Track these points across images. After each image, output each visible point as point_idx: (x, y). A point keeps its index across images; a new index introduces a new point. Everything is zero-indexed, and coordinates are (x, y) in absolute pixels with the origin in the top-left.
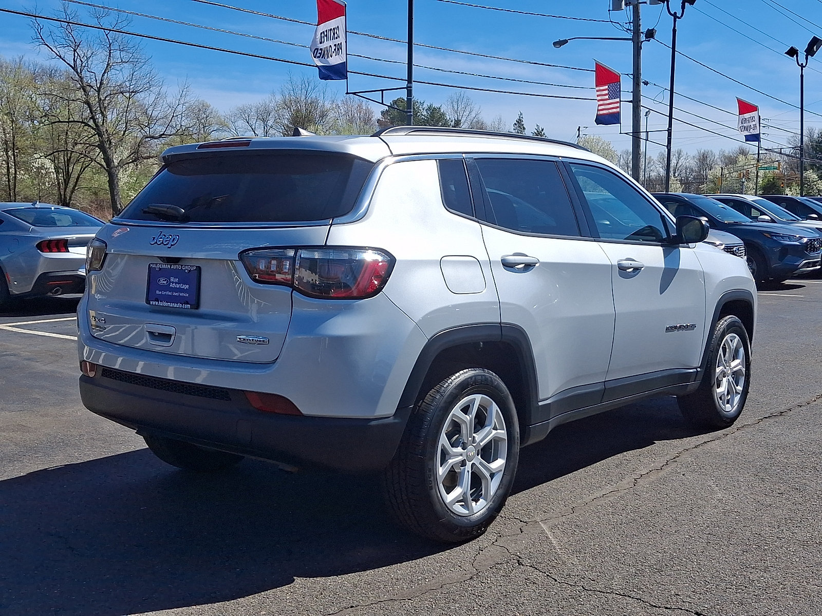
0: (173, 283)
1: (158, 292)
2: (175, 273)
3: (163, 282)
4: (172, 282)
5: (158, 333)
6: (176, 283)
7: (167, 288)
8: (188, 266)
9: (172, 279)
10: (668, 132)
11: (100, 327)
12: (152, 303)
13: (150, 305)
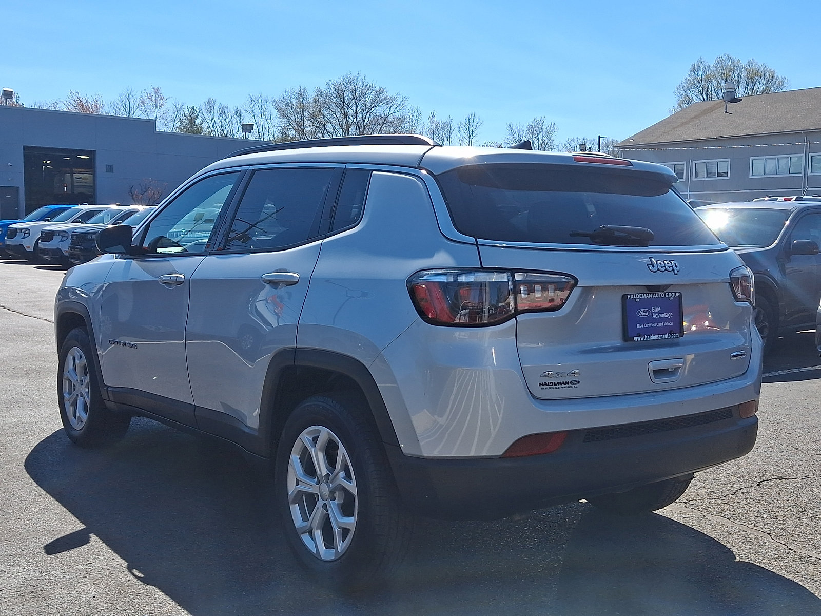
1: (638, 326)
2: (658, 302)
3: (643, 313)
4: (654, 312)
6: (659, 313)
7: (649, 319)
8: (671, 293)
9: (654, 309)
11: (567, 383)
12: (635, 339)
13: (633, 343)
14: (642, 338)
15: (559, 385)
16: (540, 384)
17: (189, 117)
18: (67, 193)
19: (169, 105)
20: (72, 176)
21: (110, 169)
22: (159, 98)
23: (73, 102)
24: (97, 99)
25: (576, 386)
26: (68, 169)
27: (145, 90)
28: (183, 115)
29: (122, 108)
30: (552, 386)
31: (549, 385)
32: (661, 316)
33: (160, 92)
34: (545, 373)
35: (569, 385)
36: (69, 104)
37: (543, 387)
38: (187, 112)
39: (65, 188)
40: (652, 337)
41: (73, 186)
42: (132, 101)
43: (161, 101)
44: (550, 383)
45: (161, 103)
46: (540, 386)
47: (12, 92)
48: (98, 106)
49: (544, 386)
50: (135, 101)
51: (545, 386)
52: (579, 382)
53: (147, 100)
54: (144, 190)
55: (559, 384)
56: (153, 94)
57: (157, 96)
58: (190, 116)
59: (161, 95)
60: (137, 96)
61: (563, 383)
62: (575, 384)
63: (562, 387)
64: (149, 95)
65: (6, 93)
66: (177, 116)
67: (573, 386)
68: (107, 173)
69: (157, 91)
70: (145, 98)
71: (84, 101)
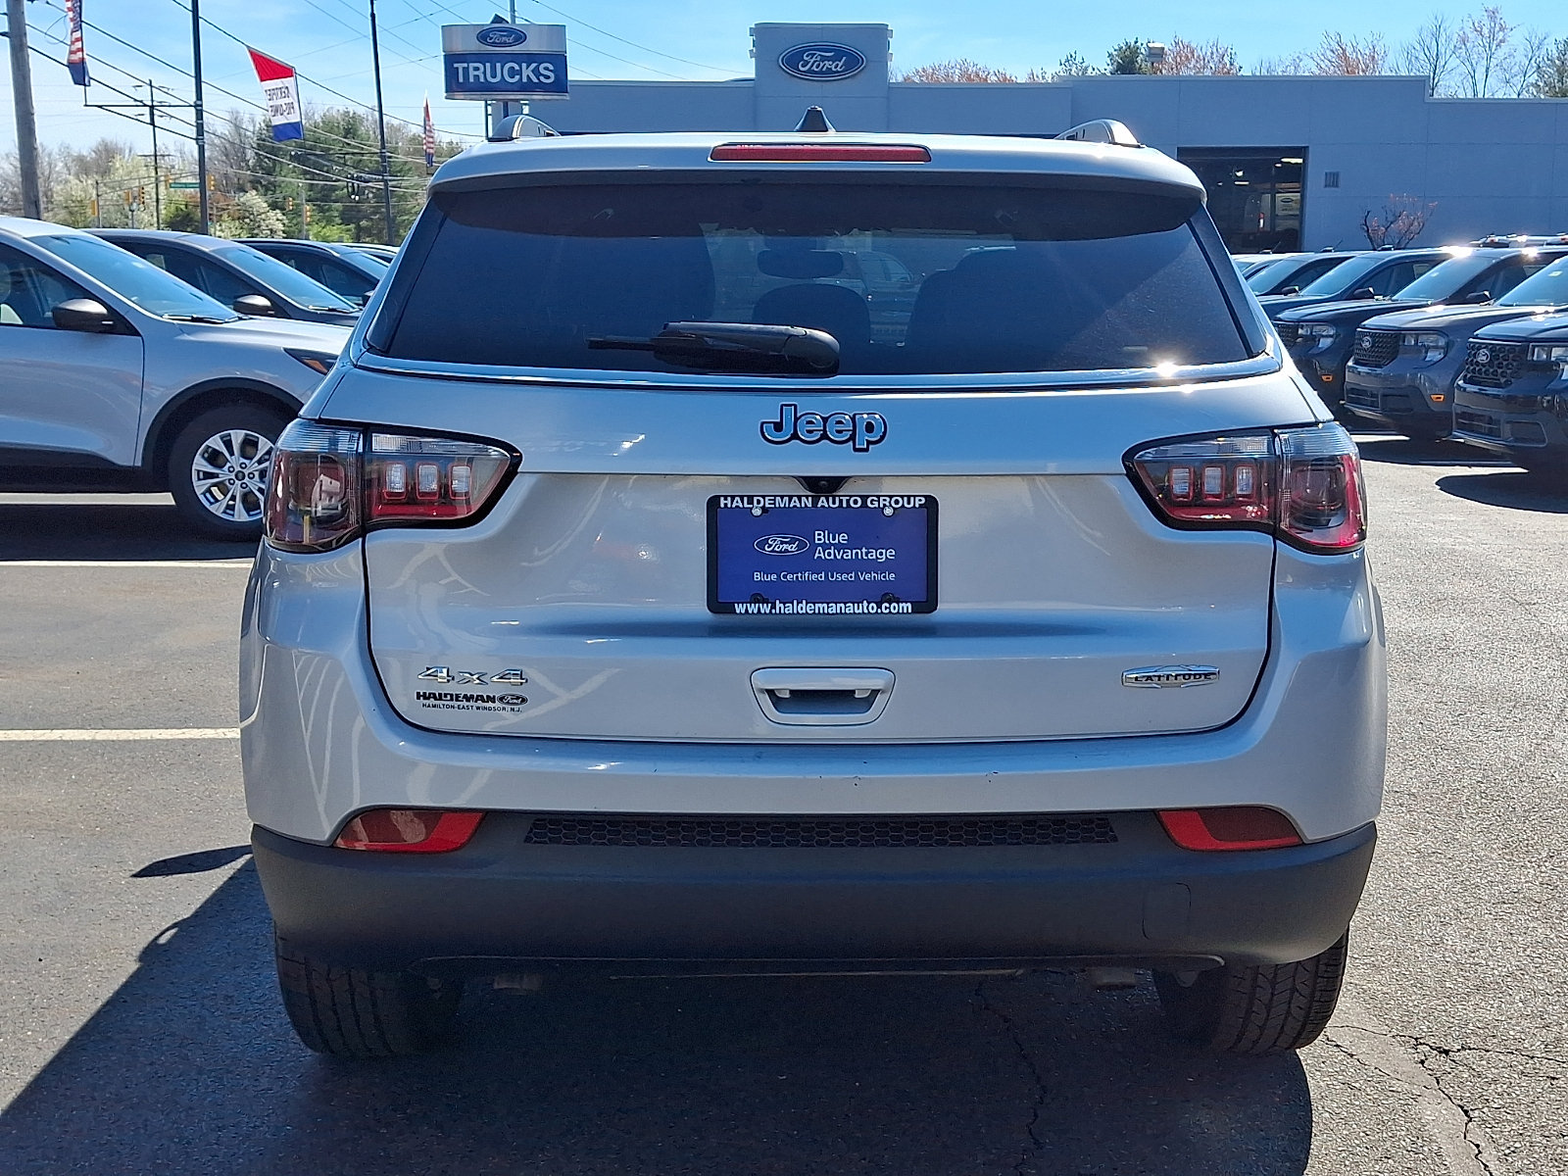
0: (826, 547)
1: (757, 576)
2: (836, 521)
3: (776, 545)
4: (821, 545)
5: (792, 692)
6: (839, 547)
7: (800, 562)
8: (890, 497)
9: (820, 537)
10: (197, 110)
11: (492, 699)
12: (740, 608)
13: (734, 616)
14: (765, 608)
15: (468, 700)
16: (418, 693)
17: (1557, 62)
18: (1264, 232)
19: (1516, 40)
20: (1273, 199)
21: (1333, 180)
22: (1497, 29)
23: (1329, 53)
24: (1375, 42)
25: (516, 707)
26: (1268, 186)
27: (1470, 16)
28: (1546, 59)
29: (1422, 56)
30: (450, 703)
31: (440, 699)
32: (849, 555)
33: (1499, 16)
34: (428, 669)
35: (497, 704)
36: (1323, 58)
37: (427, 702)
38: (1554, 51)
39: (1262, 221)
40: (804, 608)
41: (1274, 216)
42: (1442, 40)
43: (1501, 33)
44: (446, 695)
45: (1501, 38)
46: (418, 698)
47: (1163, 49)
48: (1376, 56)
49: (428, 698)
50: (1449, 39)
51: (432, 701)
52: (524, 700)
53: (1472, 35)
54: (1391, 219)
55: (468, 698)
56: (1486, 21)
57: (1493, 25)
58: (1559, 58)
59: (1502, 22)
60: (1453, 29)
61: (480, 698)
62: (517, 704)
63: (478, 708)
64: (1476, 25)
65: (1152, 51)
66: (1533, 61)
67: (508, 707)
68: (1327, 189)
69: (1493, 15)
70: (1467, 31)
71: (1349, 50)
